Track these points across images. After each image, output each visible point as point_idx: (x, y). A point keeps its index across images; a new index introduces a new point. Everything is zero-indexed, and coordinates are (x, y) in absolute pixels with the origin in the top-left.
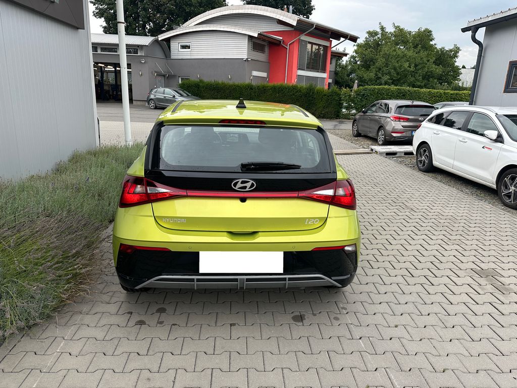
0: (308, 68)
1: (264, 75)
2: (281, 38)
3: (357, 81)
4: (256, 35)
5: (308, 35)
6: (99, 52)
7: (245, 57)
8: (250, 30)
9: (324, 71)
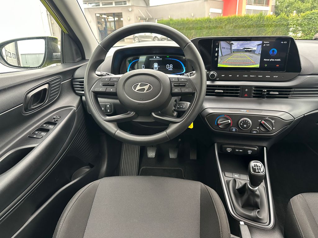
0: (255, 3)
1: (220, 11)
3: (295, 11)
6: (101, 6)
9: (267, 4)
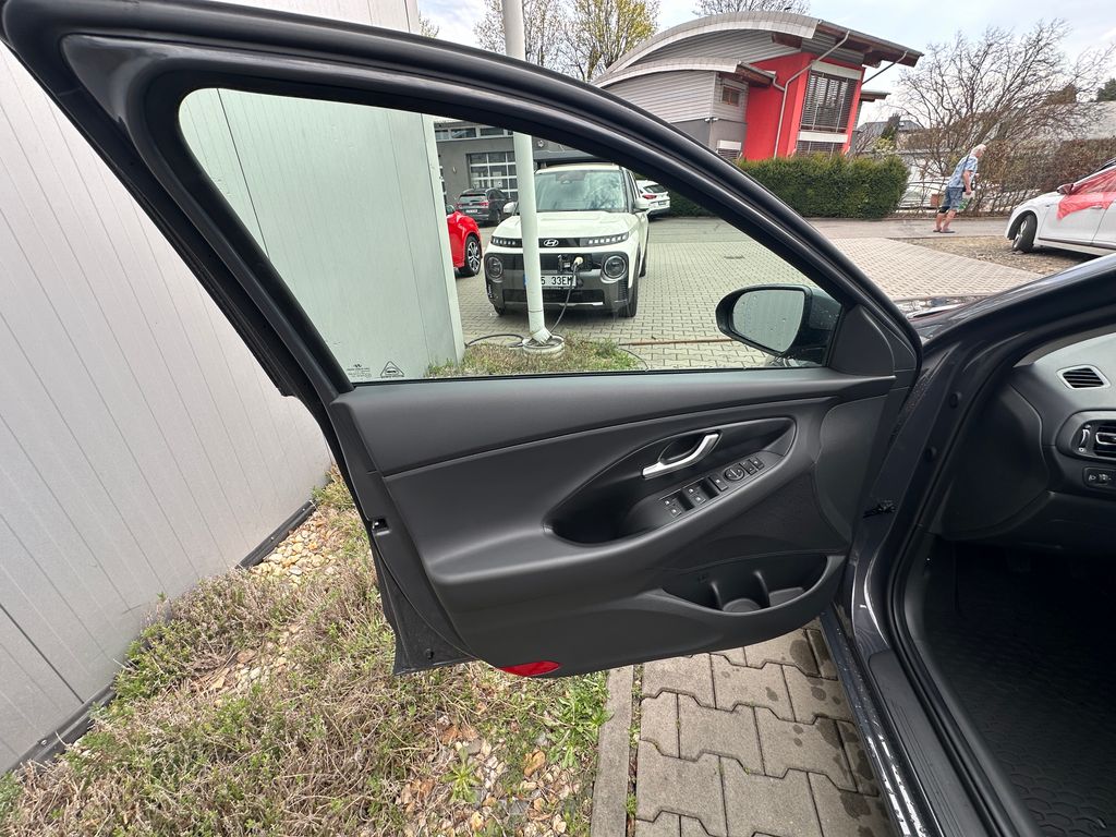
0: (818, 127)
1: (736, 146)
2: (774, 73)
4: (732, 69)
5: (827, 60)
7: (707, 115)
8: (723, 63)
9: (843, 130)
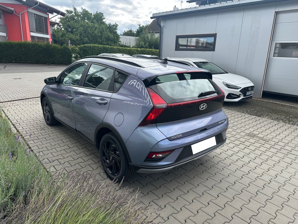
0: (37, 31)
1: (4, 34)
2: (13, 9)
3: (69, 41)
5: (34, 9)
9: (47, 33)
